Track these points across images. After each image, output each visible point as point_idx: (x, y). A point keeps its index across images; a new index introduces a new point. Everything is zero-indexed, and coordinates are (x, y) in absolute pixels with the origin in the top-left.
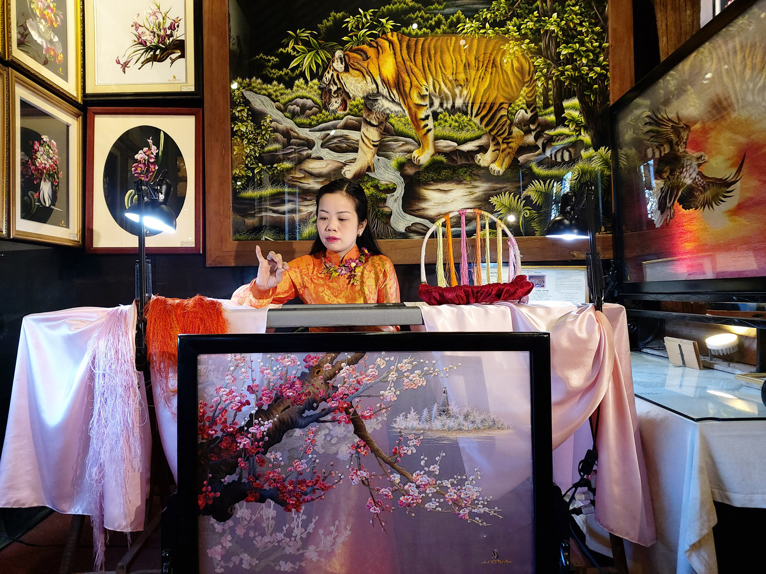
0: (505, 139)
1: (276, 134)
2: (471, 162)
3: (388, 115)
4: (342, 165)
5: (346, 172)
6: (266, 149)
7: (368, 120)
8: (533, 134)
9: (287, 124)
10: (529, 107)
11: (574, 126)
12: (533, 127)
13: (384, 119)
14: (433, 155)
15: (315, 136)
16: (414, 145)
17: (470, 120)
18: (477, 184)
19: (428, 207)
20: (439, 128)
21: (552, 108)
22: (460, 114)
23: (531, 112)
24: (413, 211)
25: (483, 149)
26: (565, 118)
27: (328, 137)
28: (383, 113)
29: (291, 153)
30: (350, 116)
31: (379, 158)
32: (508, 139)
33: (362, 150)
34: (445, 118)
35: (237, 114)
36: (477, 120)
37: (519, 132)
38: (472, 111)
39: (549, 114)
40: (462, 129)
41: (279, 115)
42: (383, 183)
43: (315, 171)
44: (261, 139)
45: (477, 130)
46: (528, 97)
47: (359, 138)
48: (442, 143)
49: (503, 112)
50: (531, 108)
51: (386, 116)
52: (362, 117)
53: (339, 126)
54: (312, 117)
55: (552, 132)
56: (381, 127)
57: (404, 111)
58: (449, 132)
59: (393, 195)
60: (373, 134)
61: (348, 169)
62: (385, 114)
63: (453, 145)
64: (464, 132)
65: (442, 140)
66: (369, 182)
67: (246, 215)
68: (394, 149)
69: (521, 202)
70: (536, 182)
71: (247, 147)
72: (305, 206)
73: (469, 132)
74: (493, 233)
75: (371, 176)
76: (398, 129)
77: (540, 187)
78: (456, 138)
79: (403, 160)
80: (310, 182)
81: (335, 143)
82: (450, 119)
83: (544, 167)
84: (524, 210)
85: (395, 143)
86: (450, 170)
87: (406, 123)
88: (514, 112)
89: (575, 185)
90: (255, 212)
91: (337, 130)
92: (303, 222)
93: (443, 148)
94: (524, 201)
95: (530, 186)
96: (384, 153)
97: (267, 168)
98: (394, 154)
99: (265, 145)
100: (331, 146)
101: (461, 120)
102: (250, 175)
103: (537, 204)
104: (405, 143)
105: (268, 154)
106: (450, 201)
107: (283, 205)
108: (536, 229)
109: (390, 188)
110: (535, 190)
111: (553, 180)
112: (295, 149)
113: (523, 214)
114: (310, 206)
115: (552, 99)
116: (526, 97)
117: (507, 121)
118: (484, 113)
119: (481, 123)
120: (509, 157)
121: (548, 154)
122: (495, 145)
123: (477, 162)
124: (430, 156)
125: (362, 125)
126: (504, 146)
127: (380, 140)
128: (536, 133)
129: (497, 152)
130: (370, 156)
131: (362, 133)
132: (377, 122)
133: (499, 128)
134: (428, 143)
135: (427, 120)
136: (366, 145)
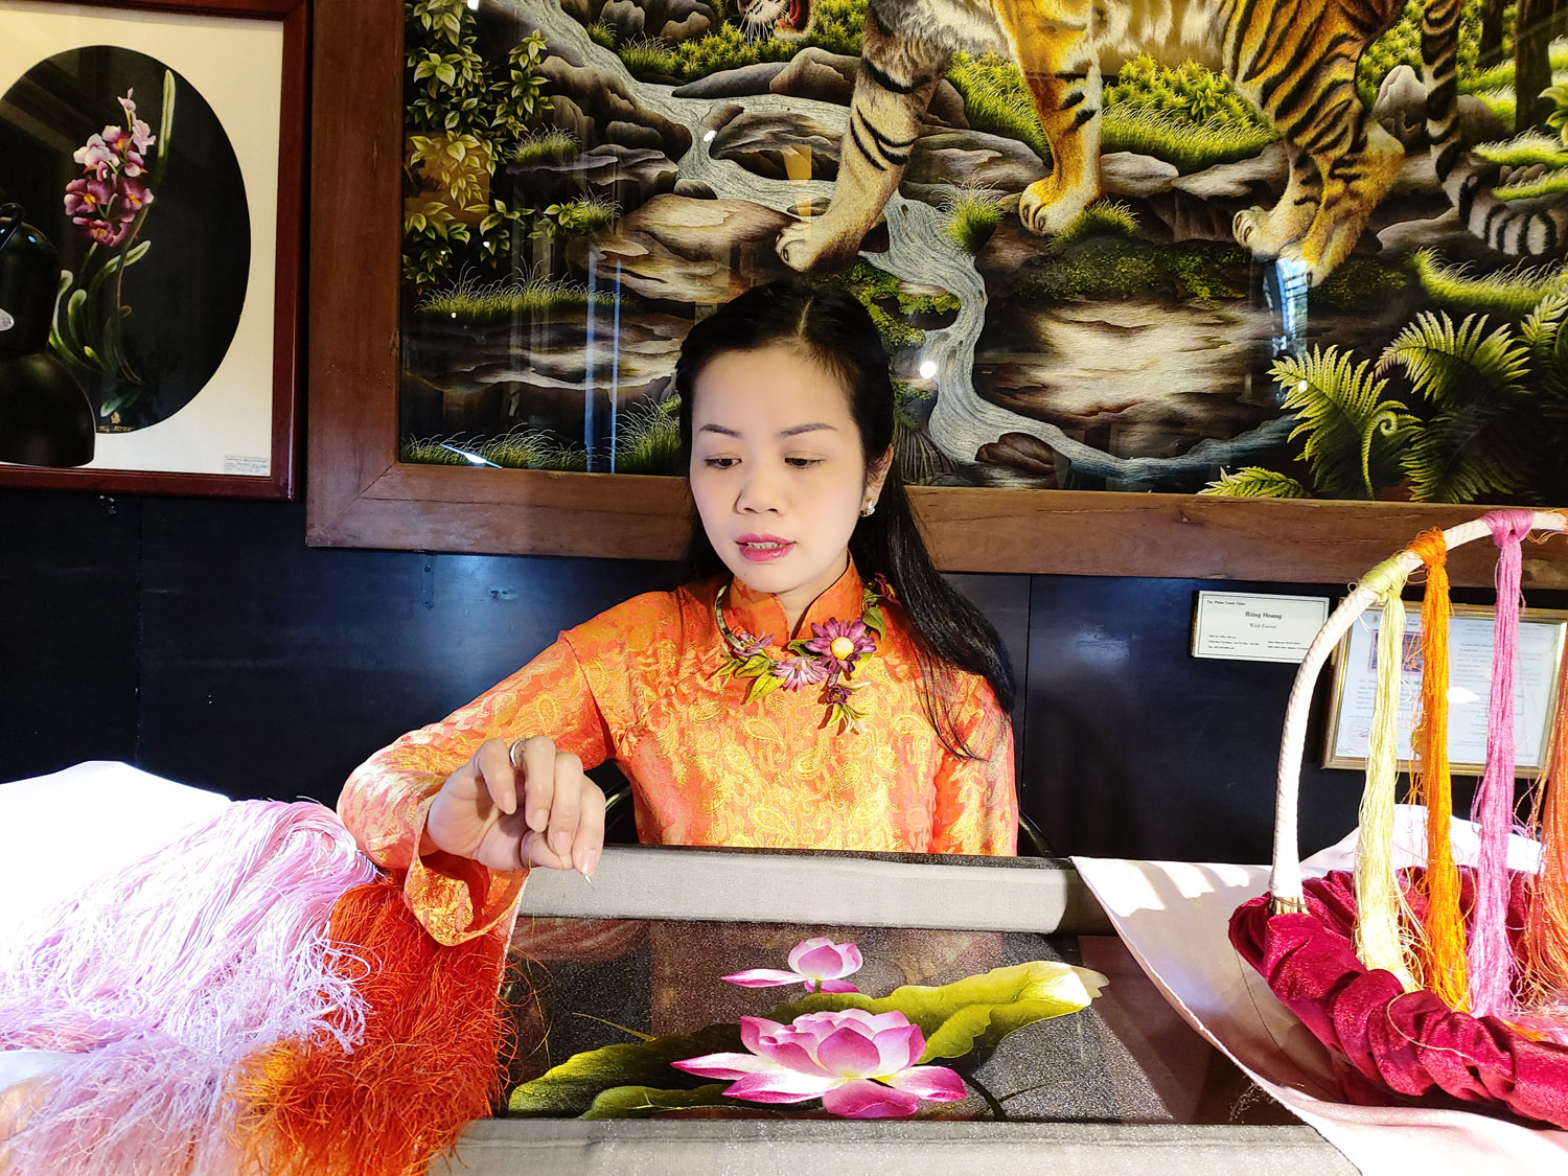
0: (1339, 163)
1: (558, 98)
2: (1220, 237)
3: (948, 53)
4: (778, 221)
5: (792, 249)
6: (523, 151)
7: (879, 66)
8: (1436, 152)
9: (600, 64)
10: (1429, 59)
12: (1434, 129)
13: (934, 65)
14: (1092, 204)
15: (695, 116)
16: (1029, 164)
17: (1227, 90)
18: (1233, 312)
19: (1061, 382)
20: (1120, 112)
21: (1509, 67)
22: (1195, 67)
23: (1436, 75)
24: (1012, 392)
25: (1264, 193)
26: (1549, 105)
27: (737, 120)
28: (932, 43)
29: (607, 170)
30: (815, 51)
31: (908, 202)
32: (1350, 164)
33: (851, 170)
34: (1145, 77)
35: (427, 22)
36: (1250, 91)
37: (1388, 143)
38: (1236, 58)
39: (1499, 86)
40: (1198, 119)
41: (569, 33)
42: (914, 290)
43: (689, 238)
44: (506, 114)
45: (1246, 124)
46: (1433, 23)
47: (841, 128)
48: (1128, 165)
49: (1341, 72)
50: (1438, 63)
51: (939, 57)
52: (859, 54)
53: (776, 81)
54: (685, 46)
55: (1495, 152)
56: (921, 94)
57: (1004, 40)
58: (1155, 125)
59: (947, 335)
60: (894, 118)
61: (799, 236)
62: (936, 48)
63: (1161, 172)
64: (1203, 128)
65: (1128, 153)
66: (867, 285)
67: (445, 378)
68: (960, 174)
69: (1374, 384)
70: (1428, 321)
71: (456, 140)
72: (646, 356)
73: (1220, 133)
74: (1272, 482)
75: (875, 264)
76: (980, 104)
77: (1442, 337)
78: (1176, 149)
79: (990, 215)
80: (668, 277)
81: (761, 142)
82: (1162, 81)
83: (1459, 271)
84: (1381, 411)
85: (962, 153)
86: (1145, 261)
87: (1009, 88)
88: (1377, 71)
89: (1554, 339)
90: (476, 368)
91: (769, 98)
92: (637, 410)
93: (1129, 181)
94: (1384, 382)
95: (1408, 333)
96: (927, 187)
97: (521, 217)
98: (958, 191)
99: (517, 137)
100: (744, 151)
101: (1195, 87)
102: (463, 239)
103: (1427, 394)
104: (998, 154)
105: (526, 169)
106: (1137, 366)
107: (572, 351)
108: (1416, 476)
109: (938, 310)
110: (1424, 344)
111: (1486, 317)
112: (622, 157)
113: (1374, 425)
114: (663, 359)
115: (1513, 31)
116: (1424, 22)
117: (1350, 102)
118: (1275, 69)
119: (1264, 103)
120: (1347, 225)
121: (1476, 226)
122: (1303, 183)
123: (1238, 236)
124: (1081, 205)
125: (857, 84)
126: (1334, 188)
127: (913, 141)
128: (1445, 153)
129: (1311, 206)
130: (877, 195)
131: (855, 111)
132: (909, 77)
133: (1323, 125)
134: (1080, 161)
135: (1080, 81)
136: (867, 156)
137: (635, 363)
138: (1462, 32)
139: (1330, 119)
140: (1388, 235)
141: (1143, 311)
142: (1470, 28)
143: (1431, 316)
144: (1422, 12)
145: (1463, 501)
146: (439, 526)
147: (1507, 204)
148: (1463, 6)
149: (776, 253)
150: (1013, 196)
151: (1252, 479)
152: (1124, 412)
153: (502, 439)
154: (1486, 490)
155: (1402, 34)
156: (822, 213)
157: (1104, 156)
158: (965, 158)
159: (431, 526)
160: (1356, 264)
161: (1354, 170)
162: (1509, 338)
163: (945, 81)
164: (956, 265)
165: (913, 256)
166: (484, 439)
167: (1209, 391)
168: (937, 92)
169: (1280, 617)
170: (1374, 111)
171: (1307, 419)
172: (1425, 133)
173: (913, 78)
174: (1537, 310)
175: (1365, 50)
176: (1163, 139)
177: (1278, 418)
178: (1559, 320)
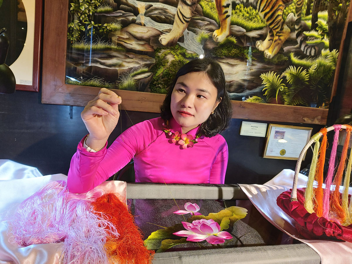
0: (277, 32)
2: (253, 46)
4: (159, 33)
5: (162, 40)
8: (296, 32)
10: (297, 12)
11: (321, 32)
12: (296, 27)
13: (196, 1)
15: (141, 6)
16: (215, 26)
17: (257, 14)
18: (254, 63)
20: (235, 16)
21: (311, 16)
22: (251, 8)
23: (298, 16)
25: (262, 37)
26: (317, 25)
27: (151, 8)
29: (119, 16)
31: (189, 32)
32: (280, 33)
33: (177, 23)
34: (241, 9)
36: (262, 15)
37: (287, 29)
38: (260, 7)
39: (309, 20)
40: (251, 20)
42: (189, 52)
43: (138, 35)
45: (260, 22)
46: (298, 5)
49: (280, 13)
50: (298, 13)
55: (307, 33)
56: (193, 7)
58: (242, 20)
60: (187, 12)
61: (164, 37)
63: (243, 31)
64: (252, 22)
65: (236, 26)
66: (179, 50)
67: (78, 64)
68: (201, 26)
69: (280, 80)
70: (291, 68)
71: (82, 5)
72: (127, 62)
73: (255, 23)
74: (259, 99)
75: (181, 45)
76: (206, 11)
77: (294, 71)
78: (246, 26)
79: (206, 36)
80: (133, 44)
81: (156, 14)
82: (244, 10)
83: (298, 58)
84: (281, 86)
85: (201, 22)
86: (238, 50)
87: (212, 7)
88: (287, 13)
89: (314, 73)
90: (85, 62)
91: (159, 3)
92: (124, 75)
93: (236, 32)
94: (282, 80)
95: (287, 70)
96: (193, 28)
97: (98, 26)
98: (200, 30)
99: (98, 6)
100: (152, 15)
101: (251, 12)
102: (83, 30)
103: (290, 83)
104: (209, 23)
105: (100, 14)
106: (234, 73)
107: (109, 60)
108: (286, 100)
109: (194, 57)
110: (290, 72)
111: (302, 67)
112: (123, 14)
113: (279, 89)
114: (131, 63)
115: (312, 9)
116: (296, 4)
117: (281, 19)
118: (267, 10)
119: (264, 18)
120: (278, 46)
121: (302, 49)
122: (271, 36)
123: (257, 46)
124: (226, 36)
125: (179, 3)
126: (276, 38)
127: (191, 18)
128: (298, 32)
129: (271, 41)
130: (182, 29)
131: (178, 9)
132: (191, 2)
133: (275, 24)
134: (226, 26)
135: (227, 8)
136: (180, 20)
137: (124, 64)
138: (303, 7)
139: (277, 23)
140: (286, 49)
141: (236, 61)
142: (304, 7)
143: (292, 66)
144: (296, 2)
145: (294, 105)
146: (75, 100)
147: (308, 44)
148: (304, 2)
149: (158, 40)
150: (211, 33)
151: (255, 98)
152: (231, 83)
153: (91, 79)
154: (299, 103)
155: (292, 6)
156: (169, 32)
157: (231, 26)
158: (202, 23)
159: (73, 100)
160: (279, 55)
161: (281, 34)
162: (306, 72)
163: (199, 5)
164: (198, 47)
165: (189, 44)
166: (87, 79)
167: (248, 79)
168: (197, 7)
169: (257, 127)
170: (285, 22)
171: (266, 87)
172: (294, 28)
173: (192, 3)
174: (311, 67)
175: (285, 8)
176: (243, 23)
177: (261, 86)
178: (315, 69)
